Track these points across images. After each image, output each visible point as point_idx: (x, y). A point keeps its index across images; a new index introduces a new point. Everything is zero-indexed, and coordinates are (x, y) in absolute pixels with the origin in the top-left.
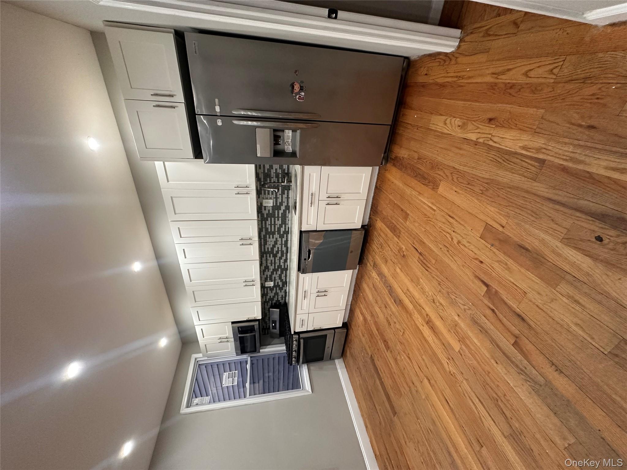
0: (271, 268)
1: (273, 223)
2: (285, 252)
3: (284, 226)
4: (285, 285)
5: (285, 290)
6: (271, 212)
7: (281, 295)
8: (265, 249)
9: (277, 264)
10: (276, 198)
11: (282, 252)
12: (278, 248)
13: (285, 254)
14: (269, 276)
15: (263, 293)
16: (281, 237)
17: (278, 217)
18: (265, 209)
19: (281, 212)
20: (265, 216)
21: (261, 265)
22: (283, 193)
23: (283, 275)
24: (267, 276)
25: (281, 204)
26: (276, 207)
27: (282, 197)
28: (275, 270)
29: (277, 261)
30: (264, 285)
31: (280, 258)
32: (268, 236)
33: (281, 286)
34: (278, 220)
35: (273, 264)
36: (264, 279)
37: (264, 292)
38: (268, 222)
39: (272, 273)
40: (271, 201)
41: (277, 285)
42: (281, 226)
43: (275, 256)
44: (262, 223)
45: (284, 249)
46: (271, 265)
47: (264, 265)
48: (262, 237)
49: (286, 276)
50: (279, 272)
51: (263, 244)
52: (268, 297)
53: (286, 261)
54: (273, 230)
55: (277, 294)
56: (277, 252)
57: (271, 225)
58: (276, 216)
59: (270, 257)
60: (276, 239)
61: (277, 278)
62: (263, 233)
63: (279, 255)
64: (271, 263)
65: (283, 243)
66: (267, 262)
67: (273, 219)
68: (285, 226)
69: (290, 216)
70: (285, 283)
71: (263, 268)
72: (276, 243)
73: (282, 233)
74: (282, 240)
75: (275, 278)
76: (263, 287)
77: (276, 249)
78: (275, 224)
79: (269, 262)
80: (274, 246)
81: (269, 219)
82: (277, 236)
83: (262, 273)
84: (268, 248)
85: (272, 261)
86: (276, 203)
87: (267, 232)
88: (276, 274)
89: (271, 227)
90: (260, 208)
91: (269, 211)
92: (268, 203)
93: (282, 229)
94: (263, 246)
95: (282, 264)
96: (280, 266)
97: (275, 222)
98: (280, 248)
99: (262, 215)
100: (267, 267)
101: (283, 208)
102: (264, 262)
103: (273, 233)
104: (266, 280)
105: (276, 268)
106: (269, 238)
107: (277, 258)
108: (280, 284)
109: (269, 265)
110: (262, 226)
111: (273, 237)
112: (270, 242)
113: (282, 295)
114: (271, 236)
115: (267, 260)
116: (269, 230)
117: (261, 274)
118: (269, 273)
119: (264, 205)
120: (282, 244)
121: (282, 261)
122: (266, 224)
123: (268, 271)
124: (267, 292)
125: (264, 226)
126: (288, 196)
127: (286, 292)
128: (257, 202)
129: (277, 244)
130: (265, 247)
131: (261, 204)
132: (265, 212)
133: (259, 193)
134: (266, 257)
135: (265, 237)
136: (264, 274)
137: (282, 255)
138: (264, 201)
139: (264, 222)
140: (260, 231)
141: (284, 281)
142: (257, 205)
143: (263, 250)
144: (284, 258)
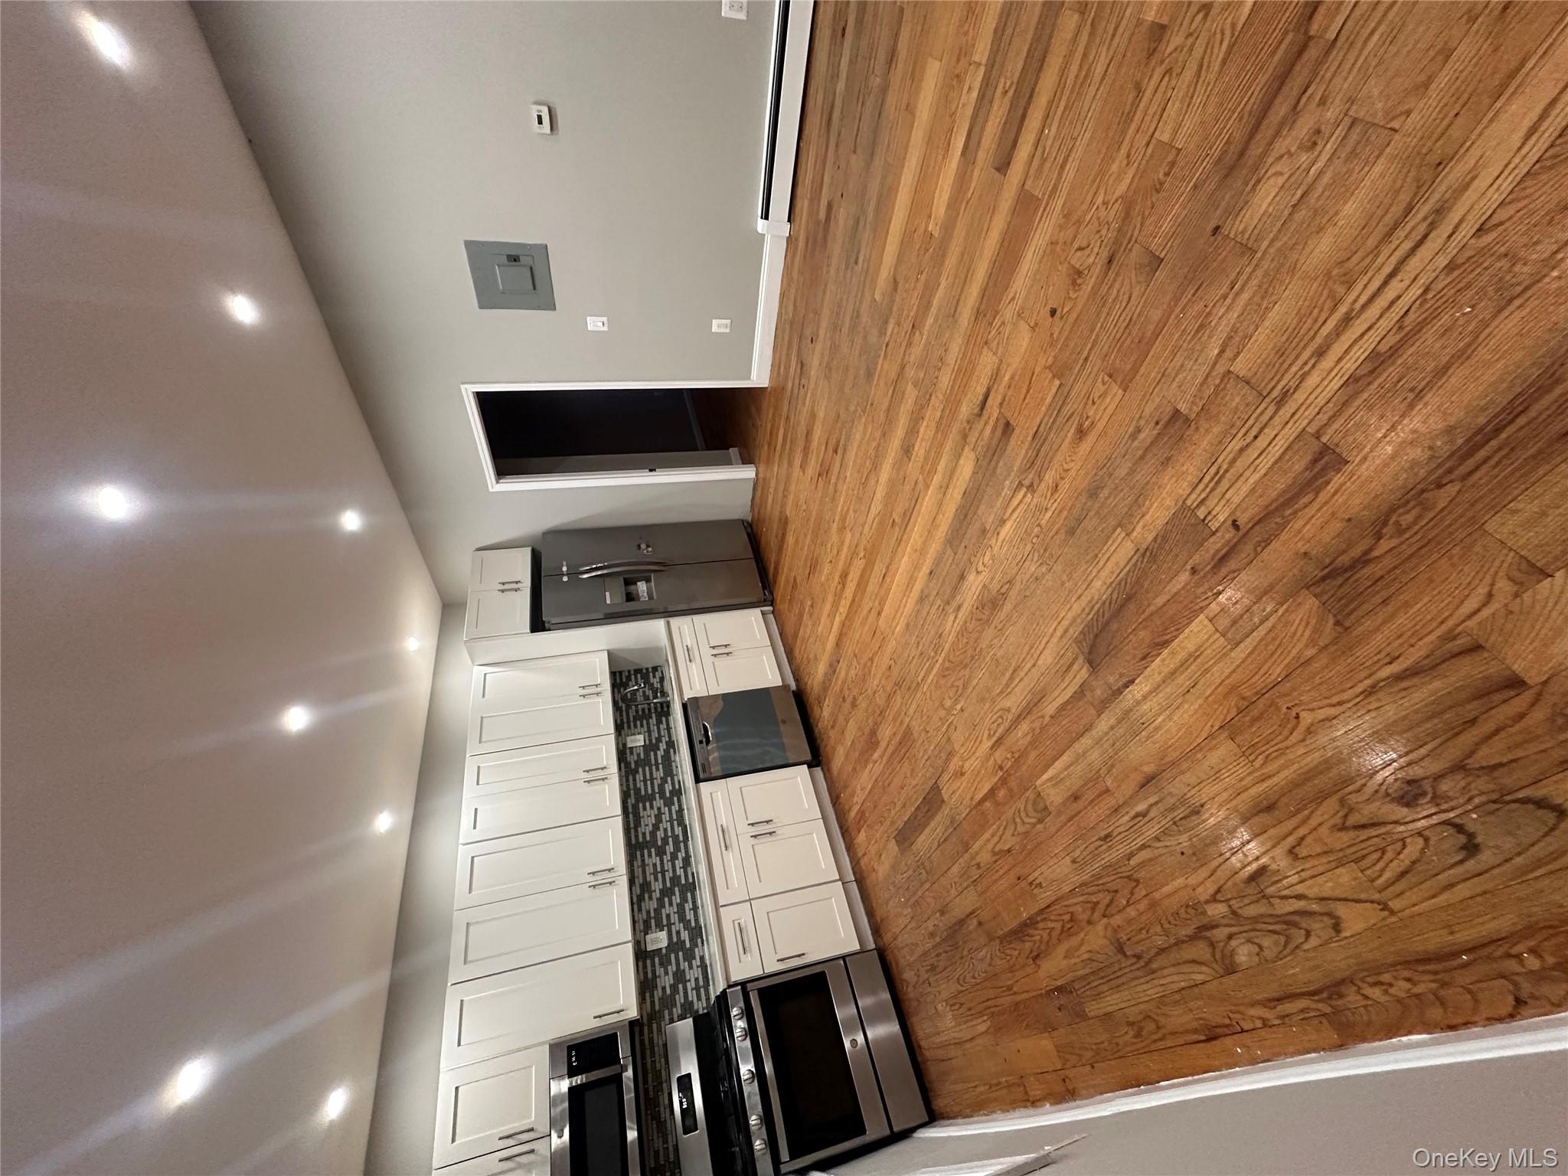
0: (657, 886)
1: (648, 777)
2: (681, 838)
3: (669, 779)
4: (699, 940)
5: (702, 958)
6: (642, 756)
7: (693, 980)
8: (637, 837)
9: (669, 875)
10: (649, 731)
11: (676, 838)
12: (665, 830)
13: (682, 845)
14: (652, 915)
15: (642, 977)
16: (669, 803)
17: (657, 764)
18: (632, 753)
19: (660, 753)
20: (633, 766)
21: (632, 882)
22: (659, 722)
23: (688, 906)
24: (648, 912)
25: (659, 740)
26: (651, 747)
27: (658, 728)
28: (667, 892)
29: (668, 866)
30: (643, 947)
31: (674, 857)
32: (641, 805)
33: (688, 945)
34: (657, 769)
35: (660, 875)
36: (642, 925)
37: (646, 973)
38: (640, 777)
39: (660, 901)
40: (641, 737)
41: (677, 943)
42: (664, 781)
43: (661, 852)
44: (627, 780)
45: (678, 831)
46: (656, 879)
47: (639, 881)
48: (630, 810)
49: (695, 908)
50: (677, 899)
51: (632, 825)
52: (658, 993)
53: (687, 861)
54: (650, 792)
55: (680, 977)
56: (665, 841)
57: (645, 781)
58: (653, 762)
59: (650, 855)
60: (659, 809)
61: (674, 918)
62: (631, 801)
63: (670, 848)
64: (655, 874)
65: (675, 817)
66: (644, 872)
67: (647, 768)
68: (672, 780)
69: (677, 759)
70: (697, 932)
71: (637, 890)
72: (659, 817)
73: (668, 795)
74: (670, 811)
75: (668, 916)
76: (641, 955)
77: (660, 834)
78: (652, 779)
79: (649, 870)
80: (656, 827)
81: (640, 770)
82: (659, 802)
83: (635, 907)
84: (644, 834)
85: (655, 865)
86: (650, 740)
87: (640, 798)
88: (671, 904)
89: (645, 785)
90: (622, 753)
91: (639, 755)
92: (635, 741)
93: (668, 787)
94: (632, 831)
95: (680, 872)
96: (675, 879)
97: (651, 774)
98: (669, 829)
99: (628, 765)
100: (646, 887)
101: (663, 746)
102: (638, 872)
103: (651, 798)
104: (647, 930)
105: (668, 885)
106: (645, 809)
107: (667, 857)
108: (685, 935)
109: (650, 878)
110: (628, 786)
111: (652, 807)
112: (648, 818)
113: (697, 980)
114: (648, 804)
115: (644, 865)
116: (643, 793)
117: (632, 910)
118: (654, 904)
119: (629, 745)
120: (671, 821)
121: (679, 863)
122: (635, 780)
123: (650, 898)
124: (654, 972)
125: (632, 787)
126: (668, 725)
127: (703, 967)
128: (617, 744)
129: (661, 821)
130: (636, 831)
131: (625, 745)
132: (632, 759)
133: (619, 728)
134: (642, 856)
135: (635, 807)
136: (640, 910)
137: (677, 849)
138: (629, 739)
139: (631, 778)
140: (625, 796)
141: (693, 924)
142: (618, 748)
143: (633, 842)
144: (681, 855)
